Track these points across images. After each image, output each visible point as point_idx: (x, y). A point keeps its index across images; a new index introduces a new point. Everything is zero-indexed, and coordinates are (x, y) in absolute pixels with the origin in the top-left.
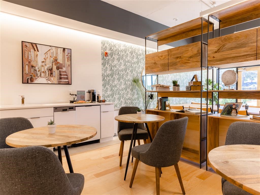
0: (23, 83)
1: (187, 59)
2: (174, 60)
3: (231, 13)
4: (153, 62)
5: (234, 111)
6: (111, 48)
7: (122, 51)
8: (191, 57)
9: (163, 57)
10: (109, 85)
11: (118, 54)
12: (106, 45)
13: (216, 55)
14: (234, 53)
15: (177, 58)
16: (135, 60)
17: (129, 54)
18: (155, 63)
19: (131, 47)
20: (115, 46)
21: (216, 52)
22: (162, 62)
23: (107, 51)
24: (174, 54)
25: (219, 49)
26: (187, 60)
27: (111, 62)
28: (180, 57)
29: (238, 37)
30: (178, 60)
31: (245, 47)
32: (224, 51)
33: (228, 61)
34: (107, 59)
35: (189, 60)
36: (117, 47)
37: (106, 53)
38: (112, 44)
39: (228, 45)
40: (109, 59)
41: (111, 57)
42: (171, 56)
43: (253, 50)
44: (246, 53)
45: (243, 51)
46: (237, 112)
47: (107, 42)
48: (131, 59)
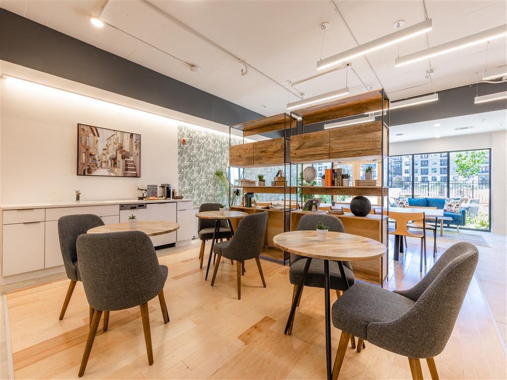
0: (78, 175)
1: (271, 154)
2: (259, 154)
3: (311, 113)
4: (238, 154)
5: (314, 206)
6: (190, 135)
7: (202, 138)
8: (275, 152)
9: (248, 150)
10: (187, 179)
11: (198, 141)
12: (183, 130)
13: (297, 152)
14: (312, 151)
15: (262, 152)
16: (218, 149)
17: (212, 143)
18: (240, 156)
19: (214, 134)
20: (194, 132)
21: (297, 149)
22: (247, 156)
23: (185, 138)
24: (259, 148)
25: (300, 147)
26: (271, 155)
27: (189, 151)
28: (265, 152)
29: (315, 137)
30: (263, 154)
31: (321, 146)
32: (303, 149)
33: (307, 158)
34: (184, 148)
35: (273, 155)
36: (197, 133)
37: (184, 141)
38: (191, 130)
39: (307, 144)
40: (186, 148)
41: (190, 145)
42: (256, 149)
43: (327, 150)
44: (321, 152)
45: (319, 150)
46: (316, 208)
47: (185, 128)
48: (213, 149)
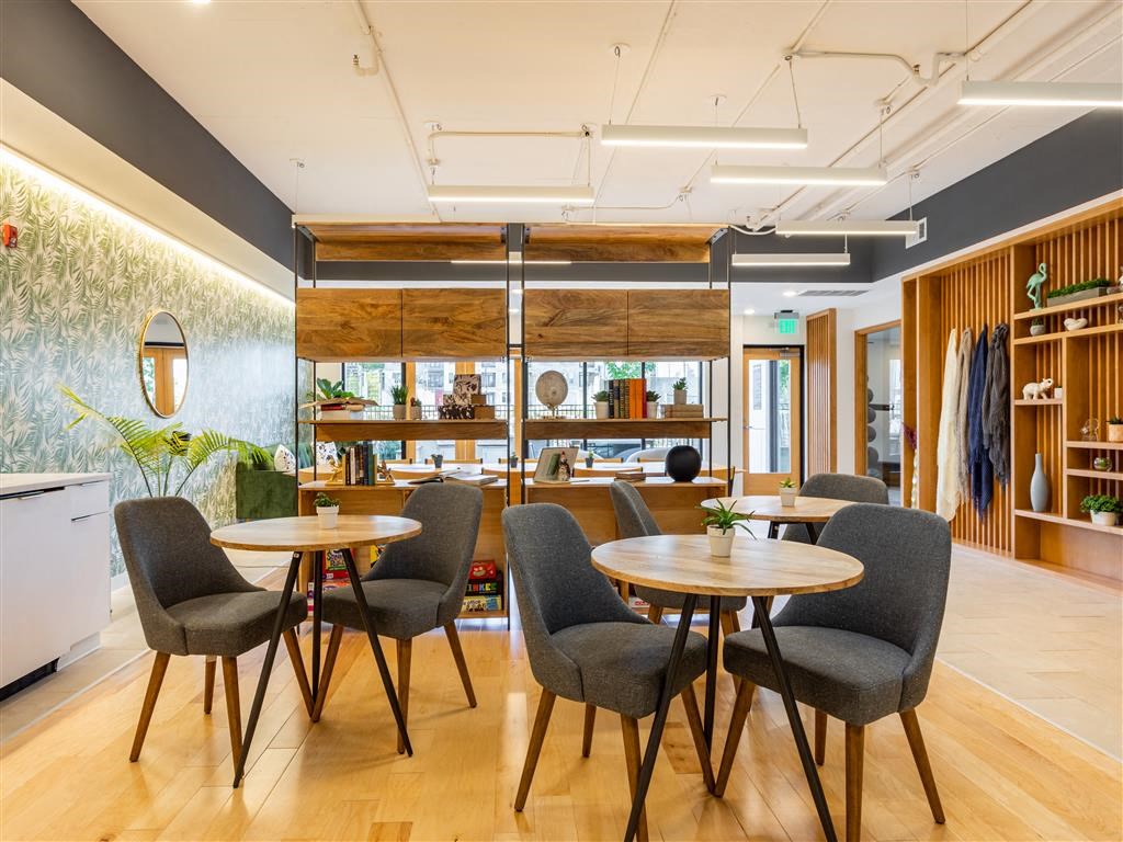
1: (469, 328)
2: (425, 326)
4: (339, 319)
6: (29, 212)
7: (69, 230)
8: (479, 326)
9: (381, 310)
10: (23, 390)
11: (58, 241)
12: (8, 188)
13: (545, 331)
14: (583, 333)
15: (436, 320)
16: (119, 281)
17: (99, 251)
18: (345, 325)
19: (105, 221)
20: (42, 201)
21: (546, 325)
22: (378, 325)
23: (12, 221)
24: (424, 309)
25: (552, 319)
26: (468, 332)
27: (28, 279)
28: (445, 322)
29: (594, 301)
30: (438, 327)
31: (606, 325)
32: (562, 325)
33: (574, 349)
34: (11, 262)
35: (473, 333)
36: (53, 208)
37: (13, 232)
38: (35, 190)
39: (572, 314)
40: (19, 263)
41: (31, 253)
42: (412, 311)
43: (622, 334)
44: (609, 339)
45: (603, 332)
46: (568, 472)
47: (12, 178)
48: (103, 276)
